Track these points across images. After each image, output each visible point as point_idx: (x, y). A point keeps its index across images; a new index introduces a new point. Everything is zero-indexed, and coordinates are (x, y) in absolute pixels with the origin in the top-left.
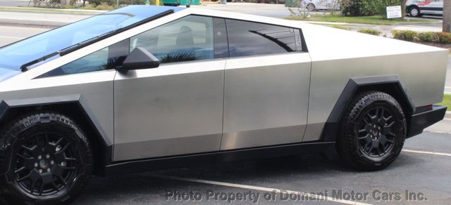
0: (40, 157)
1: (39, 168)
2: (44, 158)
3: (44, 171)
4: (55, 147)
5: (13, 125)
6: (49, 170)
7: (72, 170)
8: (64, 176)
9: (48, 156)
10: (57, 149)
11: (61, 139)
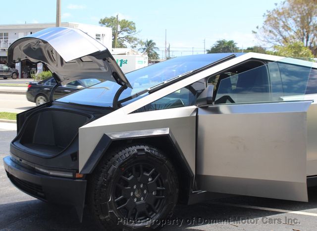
0: (135, 187)
1: (134, 196)
2: (138, 187)
3: (139, 200)
4: (148, 177)
5: (113, 156)
6: (142, 199)
7: (161, 199)
8: (155, 204)
9: (142, 186)
10: (150, 179)
11: (153, 170)
